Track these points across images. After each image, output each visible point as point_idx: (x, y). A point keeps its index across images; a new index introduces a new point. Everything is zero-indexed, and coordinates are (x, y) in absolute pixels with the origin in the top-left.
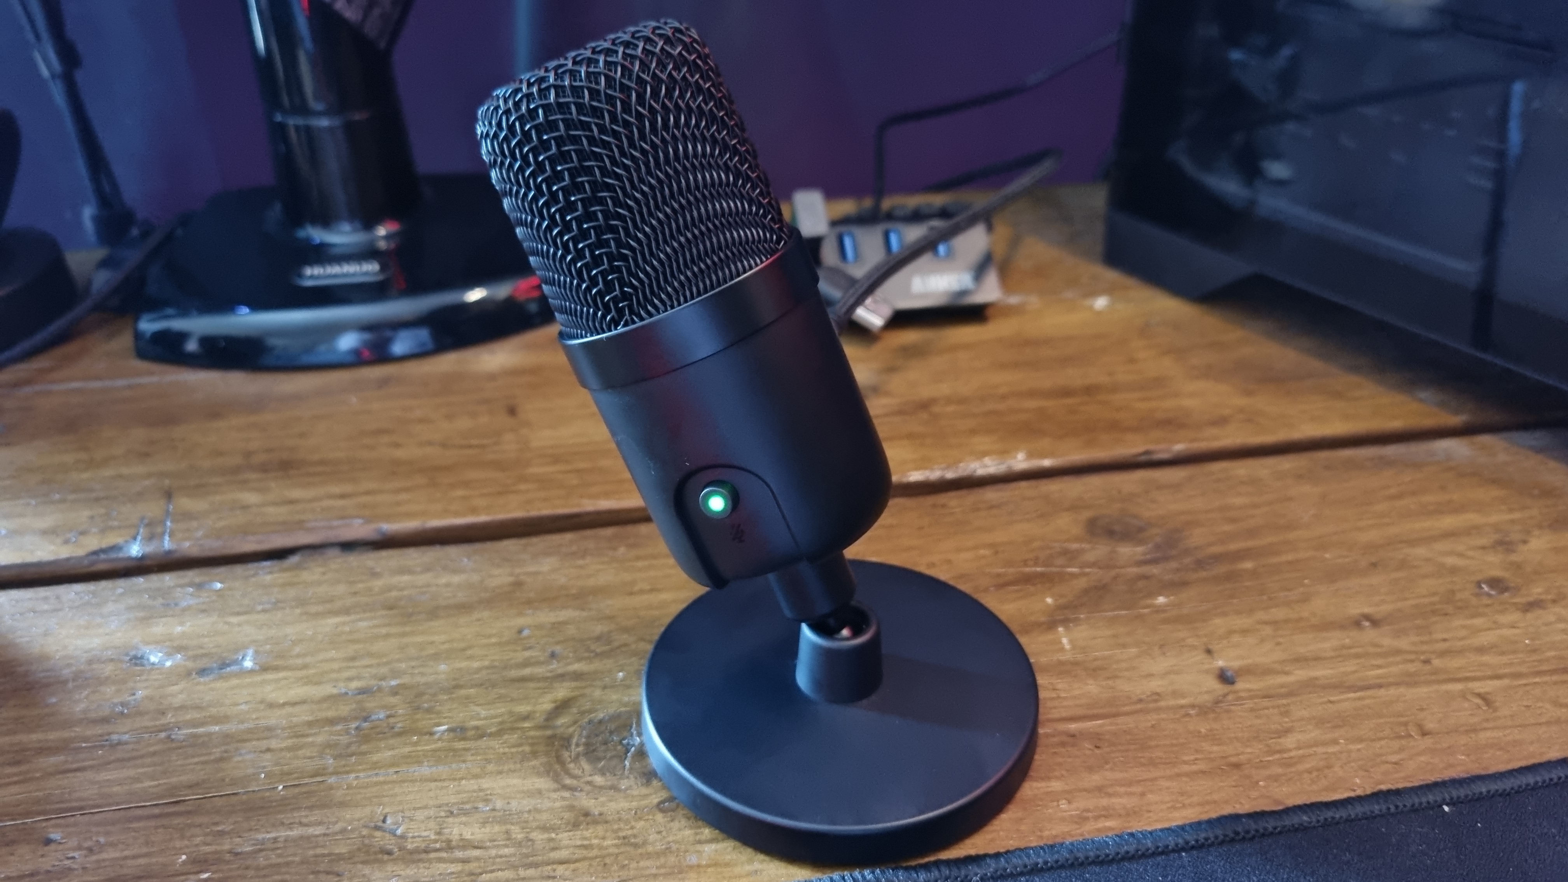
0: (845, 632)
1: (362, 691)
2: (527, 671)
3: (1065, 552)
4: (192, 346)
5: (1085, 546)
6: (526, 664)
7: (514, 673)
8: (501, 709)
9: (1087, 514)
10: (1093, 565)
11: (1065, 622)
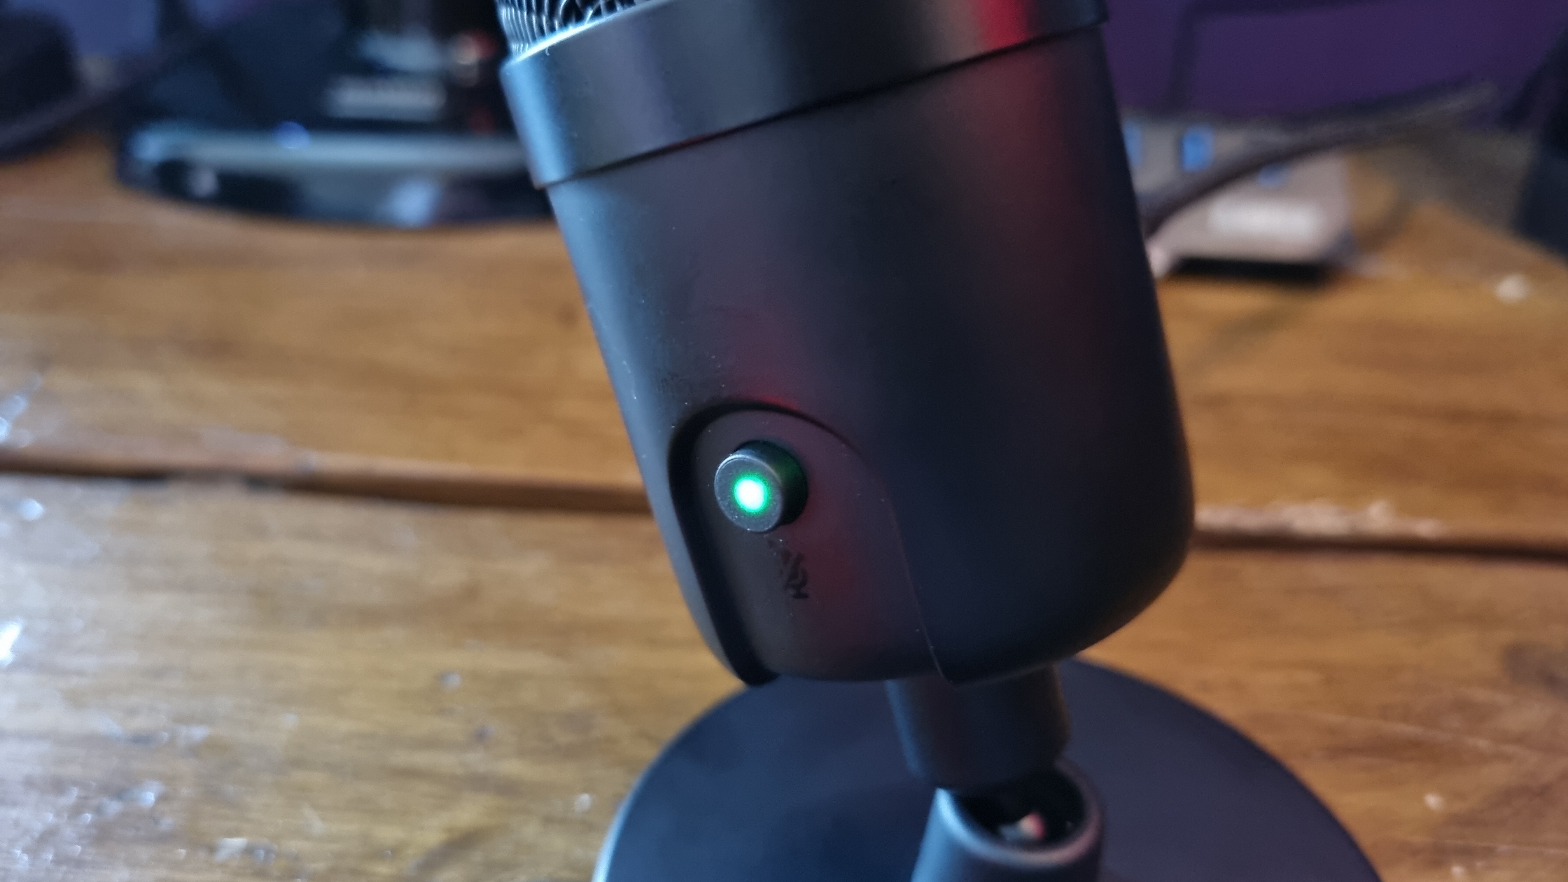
0: (1029, 826)
1: (142, 740)
2: (422, 759)
3: (1462, 706)
4: (205, 183)
5: (1501, 698)
6: (430, 743)
7: (402, 758)
8: (351, 827)
9: (1505, 636)
10: (1521, 739)
11: (1466, 854)
